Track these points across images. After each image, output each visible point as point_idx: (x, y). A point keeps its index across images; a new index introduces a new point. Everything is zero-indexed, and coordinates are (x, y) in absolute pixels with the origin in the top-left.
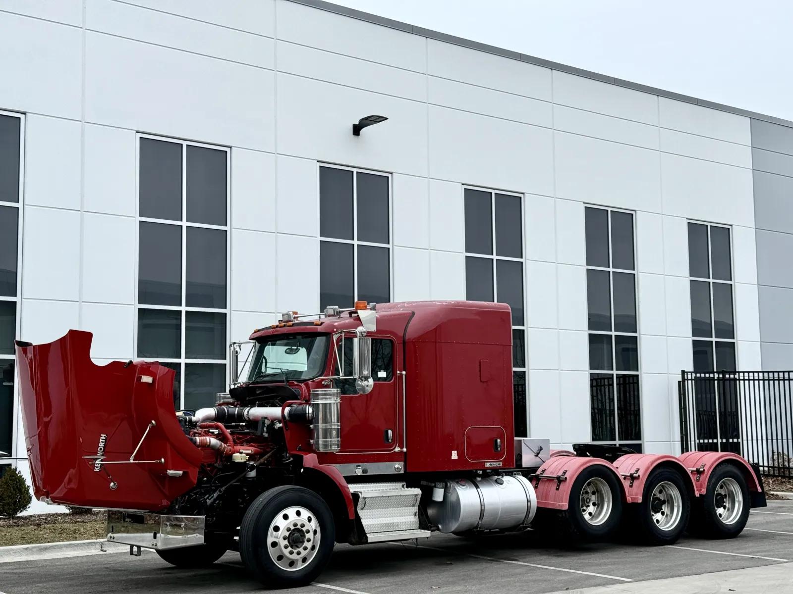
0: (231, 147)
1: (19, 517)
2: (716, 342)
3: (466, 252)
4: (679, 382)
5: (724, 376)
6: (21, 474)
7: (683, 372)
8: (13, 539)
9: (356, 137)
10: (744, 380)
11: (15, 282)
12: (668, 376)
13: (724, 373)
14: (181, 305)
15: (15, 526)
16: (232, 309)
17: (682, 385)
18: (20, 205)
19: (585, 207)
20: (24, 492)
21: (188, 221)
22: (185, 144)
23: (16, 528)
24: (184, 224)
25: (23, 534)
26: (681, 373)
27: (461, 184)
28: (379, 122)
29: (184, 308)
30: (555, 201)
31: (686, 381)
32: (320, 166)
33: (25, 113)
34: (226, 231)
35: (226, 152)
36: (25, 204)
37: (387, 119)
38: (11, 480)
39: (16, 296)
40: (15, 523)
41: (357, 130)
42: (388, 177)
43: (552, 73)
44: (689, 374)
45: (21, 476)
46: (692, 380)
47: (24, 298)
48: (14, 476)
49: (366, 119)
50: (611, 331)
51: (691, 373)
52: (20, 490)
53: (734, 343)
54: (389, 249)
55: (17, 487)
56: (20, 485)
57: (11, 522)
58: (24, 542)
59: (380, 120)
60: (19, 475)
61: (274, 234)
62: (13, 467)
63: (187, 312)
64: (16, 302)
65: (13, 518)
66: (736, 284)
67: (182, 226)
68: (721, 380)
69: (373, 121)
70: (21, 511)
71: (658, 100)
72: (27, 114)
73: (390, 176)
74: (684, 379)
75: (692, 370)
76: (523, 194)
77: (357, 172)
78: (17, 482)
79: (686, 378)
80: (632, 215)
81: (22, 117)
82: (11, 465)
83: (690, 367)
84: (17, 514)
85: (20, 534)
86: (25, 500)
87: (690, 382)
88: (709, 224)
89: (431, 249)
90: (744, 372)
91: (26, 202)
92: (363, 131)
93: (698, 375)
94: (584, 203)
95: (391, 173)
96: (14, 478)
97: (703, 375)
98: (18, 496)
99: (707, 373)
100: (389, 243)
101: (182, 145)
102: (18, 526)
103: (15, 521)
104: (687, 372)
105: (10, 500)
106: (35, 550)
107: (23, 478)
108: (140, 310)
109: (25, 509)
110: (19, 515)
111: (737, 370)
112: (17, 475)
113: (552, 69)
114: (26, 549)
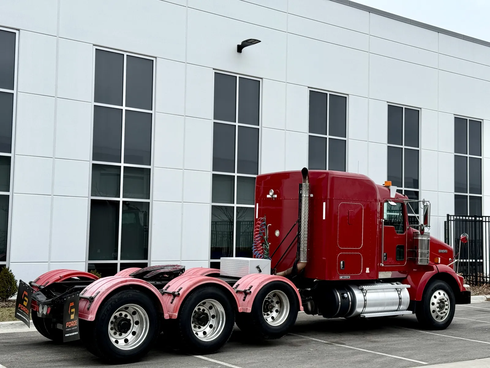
0: (156, 58)
1: (10, 301)
2: (470, 196)
3: (309, 132)
4: (445, 222)
5: (475, 219)
6: (12, 272)
7: (448, 215)
8: (3, 316)
9: (239, 54)
10: (486, 222)
11: (10, 144)
12: (438, 217)
13: (475, 217)
14: (120, 162)
15: (6, 306)
16: (155, 166)
17: (447, 224)
18: (14, 92)
19: (388, 105)
20: (13, 284)
21: (126, 106)
22: (125, 54)
23: (7, 309)
24: (124, 108)
25: (10, 313)
26: (446, 216)
27: (307, 87)
28: (255, 44)
29: (122, 165)
30: (369, 100)
31: (450, 221)
32: (215, 72)
33: (19, 30)
34: (152, 114)
35: (153, 60)
36: (18, 91)
37: (260, 41)
38: (4, 276)
39: (11, 152)
40: (6, 304)
41: (240, 49)
42: (259, 81)
43: (370, 14)
44: (452, 216)
45: (12, 273)
46: (453, 220)
47: (16, 155)
48: (6, 273)
49: (247, 42)
50: (402, 187)
51: (454, 216)
52: (11, 283)
53: (481, 197)
54: (259, 129)
55: (9, 281)
56: (11, 279)
57: (4, 304)
58: (11, 319)
59: (256, 42)
60: (10, 273)
61: (184, 117)
62: (7, 267)
63: (124, 167)
64: (10, 157)
65: (6, 301)
66: (484, 158)
67: (122, 110)
68: (473, 221)
69: (251, 43)
70: (11, 297)
71: (438, 35)
72: (20, 30)
73: (260, 80)
74: (448, 220)
75: (454, 214)
76: (348, 95)
77: (239, 77)
78: (8, 277)
79: (450, 219)
80: (419, 111)
81: (17, 32)
82: (5, 265)
83: (452, 213)
84: (8, 298)
85: (9, 314)
86: (14, 289)
87: (452, 222)
88: (468, 119)
89: (286, 130)
90: (486, 217)
91: (19, 90)
92: (244, 50)
93: (458, 218)
94: (387, 102)
95: (262, 79)
96: (6, 274)
97: (461, 218)
98: (9, 286)
99: (464, 216)
100: (259, 125)
101: (123, 55)
102: (9, 307)
103: (6, 303)
104: (451, 216)
105: (4, 289)
106: (17, 325)
107: (13, 275)
108: (93, 164)
109: (14, 296)
110: (10, 299)
111: (483, 215)
112: (9, 273)
113: (369, 12)
114: (12, 324)
